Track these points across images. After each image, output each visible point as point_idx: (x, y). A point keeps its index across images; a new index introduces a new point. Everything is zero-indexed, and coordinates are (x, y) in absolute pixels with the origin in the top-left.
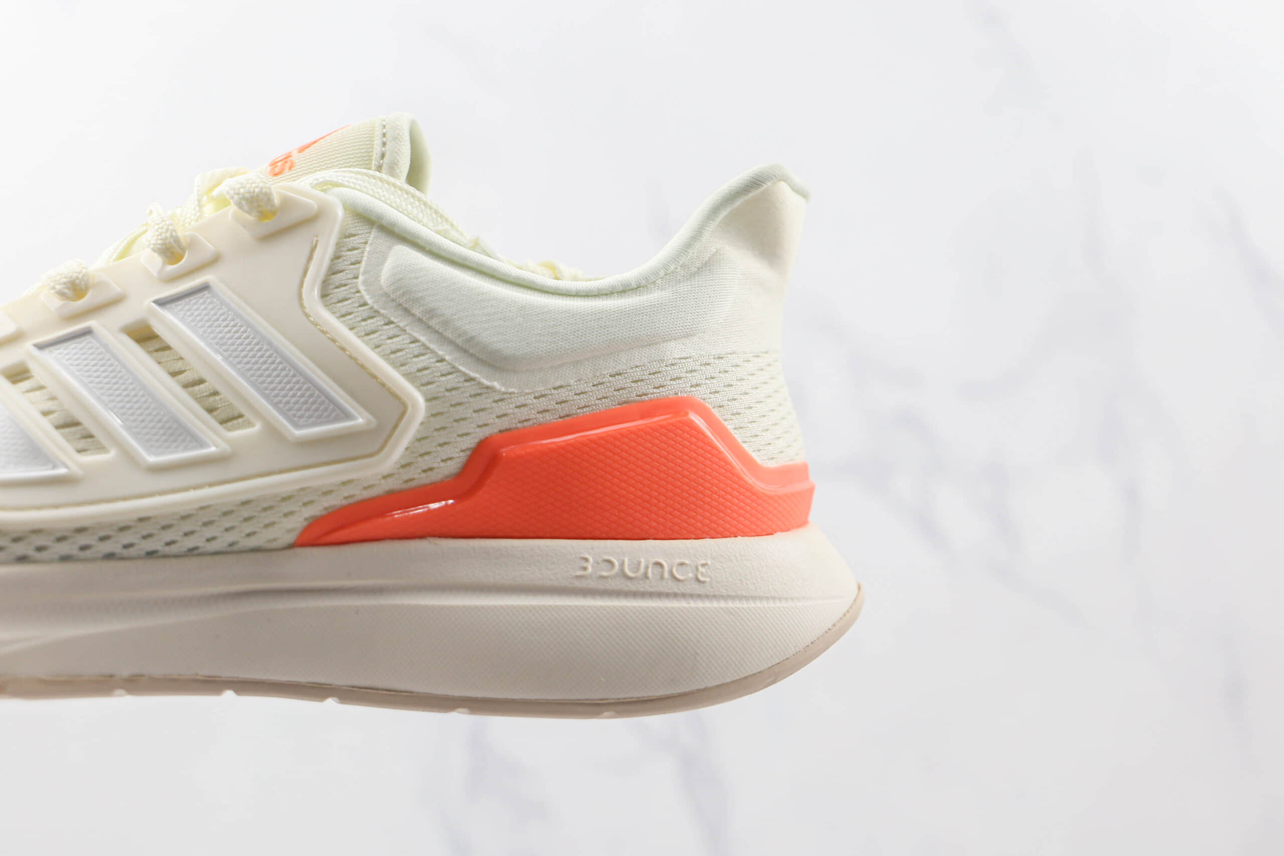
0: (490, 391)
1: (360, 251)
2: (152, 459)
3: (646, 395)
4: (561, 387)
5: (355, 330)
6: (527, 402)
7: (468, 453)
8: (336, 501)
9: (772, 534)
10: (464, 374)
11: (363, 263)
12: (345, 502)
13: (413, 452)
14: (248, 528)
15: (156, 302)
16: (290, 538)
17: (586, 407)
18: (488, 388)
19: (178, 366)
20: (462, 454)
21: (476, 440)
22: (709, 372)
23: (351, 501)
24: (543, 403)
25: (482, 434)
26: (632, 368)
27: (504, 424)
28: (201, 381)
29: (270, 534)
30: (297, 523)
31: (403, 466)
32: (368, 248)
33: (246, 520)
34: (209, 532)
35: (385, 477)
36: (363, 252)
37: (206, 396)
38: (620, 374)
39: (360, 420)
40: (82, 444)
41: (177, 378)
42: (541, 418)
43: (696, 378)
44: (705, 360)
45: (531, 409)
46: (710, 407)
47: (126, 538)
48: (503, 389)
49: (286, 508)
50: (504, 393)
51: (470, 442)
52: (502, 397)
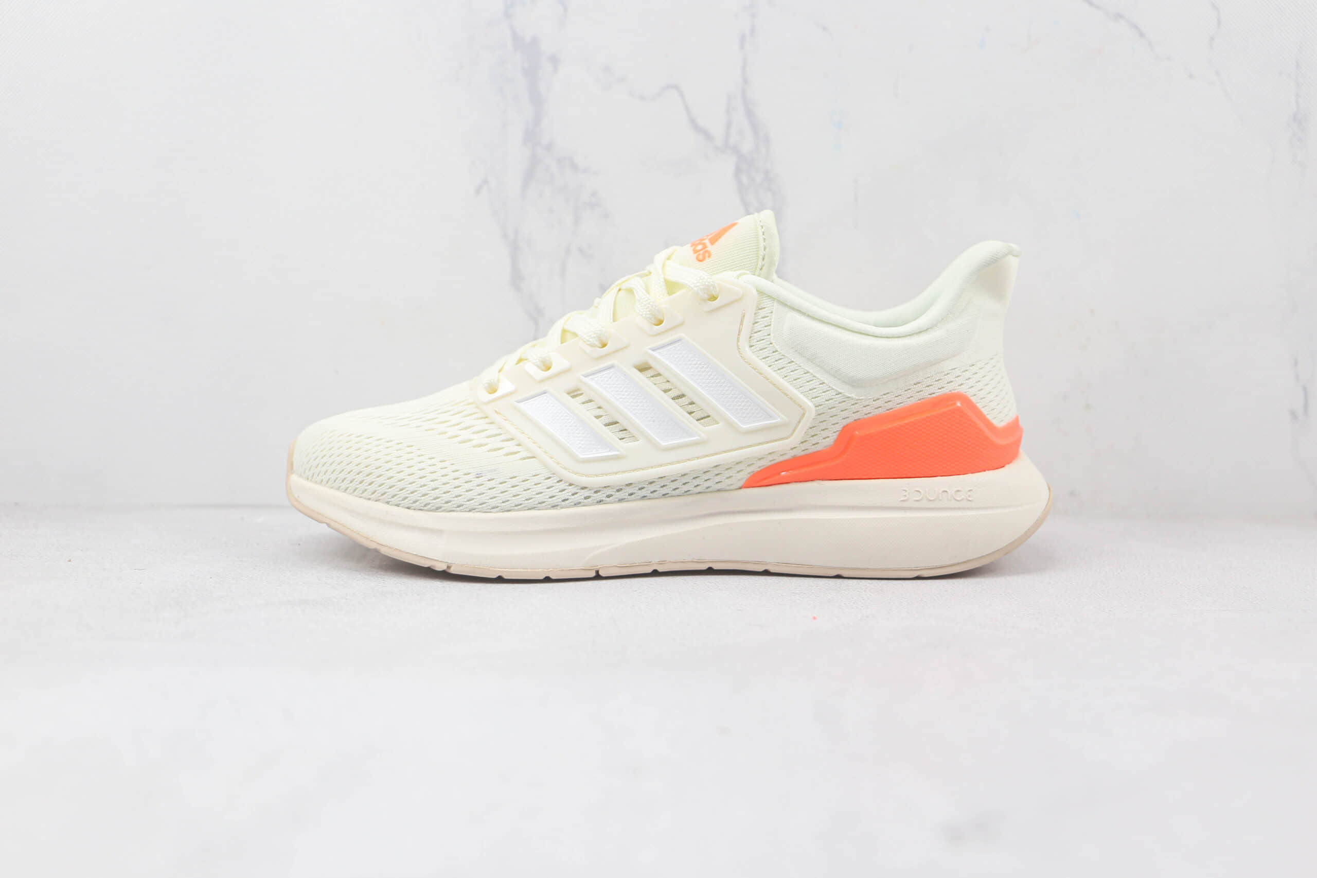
0: (850, 399)
1: (768, 318)
2: (664, 444)
3: (934, 393)
4: (888, 393)
5: (772, 367)
6: (870, 403)
7: (837, 433)
8: (766, 463)
9: (1004, 467)
10: (836, 391)
11: (772, 326)
12: (770, 464)
13: (808, 435)
14: (717, 479)
15: (650, 349)
16: (741, 484)
17: (901, 403)
18: (849, 397)
19: (667, 386)
20: (835, 434)
21: (842, 426)
22: (967, 374)
23: (773, 462)
24: (876, 404)
25: (846, 422)
26: (926, 379)
27: (856, 416)
28: (683, 396)
29: (729, 481)
30: (744, 475)
31: (802, 443)
32: (773, 316)
33: (717, 475)
34: (696, 482)
35: (792, 449)
36: (771, 319)
37: (687, 405)
38: (919, 383)
39: (780, 418)
40: (622, 434)
41: (667, 393)
42: (878, 412)
43: (960, 380)
44: (964, 369)
45: (871, 407)
46: (969, 396)
47: (652, 488)
48: (857, 398)
49: (738, 468)
50: (857, 400)
51: (839, 427)
52: (856, 402)
